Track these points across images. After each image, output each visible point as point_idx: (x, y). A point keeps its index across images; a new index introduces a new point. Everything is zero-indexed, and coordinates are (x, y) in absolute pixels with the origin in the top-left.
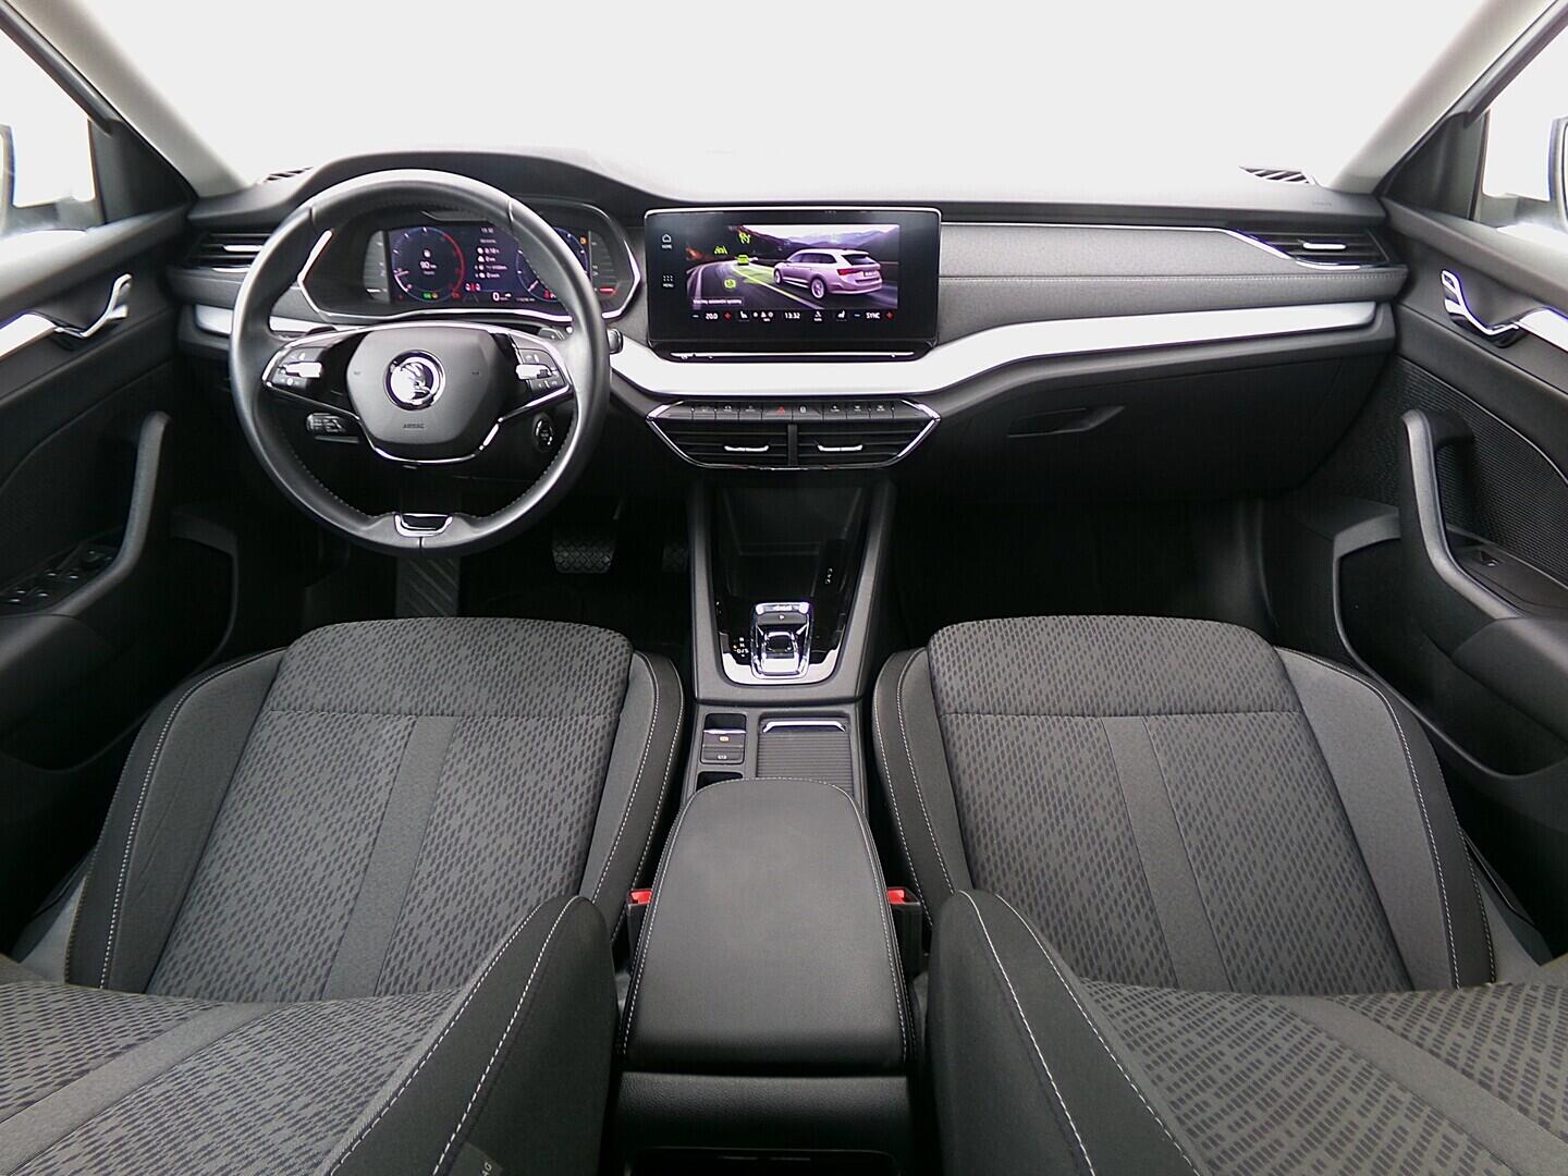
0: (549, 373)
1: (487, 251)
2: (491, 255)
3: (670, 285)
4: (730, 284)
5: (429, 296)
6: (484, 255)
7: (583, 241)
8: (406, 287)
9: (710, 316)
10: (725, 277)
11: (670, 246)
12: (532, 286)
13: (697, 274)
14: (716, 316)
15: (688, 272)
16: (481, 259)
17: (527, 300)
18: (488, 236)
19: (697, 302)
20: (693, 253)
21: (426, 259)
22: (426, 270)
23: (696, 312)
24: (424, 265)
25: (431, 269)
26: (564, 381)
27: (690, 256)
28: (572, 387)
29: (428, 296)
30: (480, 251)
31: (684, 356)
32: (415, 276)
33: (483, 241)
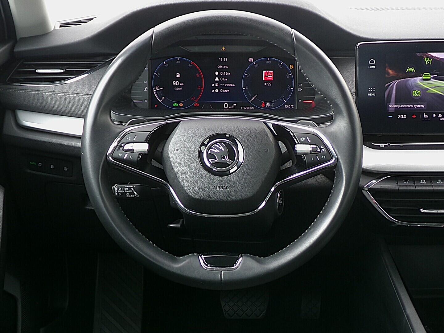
0: (319, 150)
1: (222, 73)
2: (224, 76)
3: (373, 95)
4: (416, 93)
5: (177, 105)
6: (219, 76)
7: (292, 67)
8: (161, 99)
9: (400, 117)
10: (413, 89)
11: (374, 67)
12: (253, 99)
13: (393, 86)
14: (405, 117)
15: (386, 85)
16: (217, 79)
17: (249, 108)
18: (223, 63)
19: (392, 106)
20: (390, 71)
21: (177, 79)
22: (176, 86)
23: (391, 114)
24: (175, 83)
25: (179, 86)
26: (330, 156)
27: (388, 74)
28: (337, 160)
29: (175, 105)
30: (217, 73)
31: (382, 145)
32: (168, 91)
33: (219, 67)
